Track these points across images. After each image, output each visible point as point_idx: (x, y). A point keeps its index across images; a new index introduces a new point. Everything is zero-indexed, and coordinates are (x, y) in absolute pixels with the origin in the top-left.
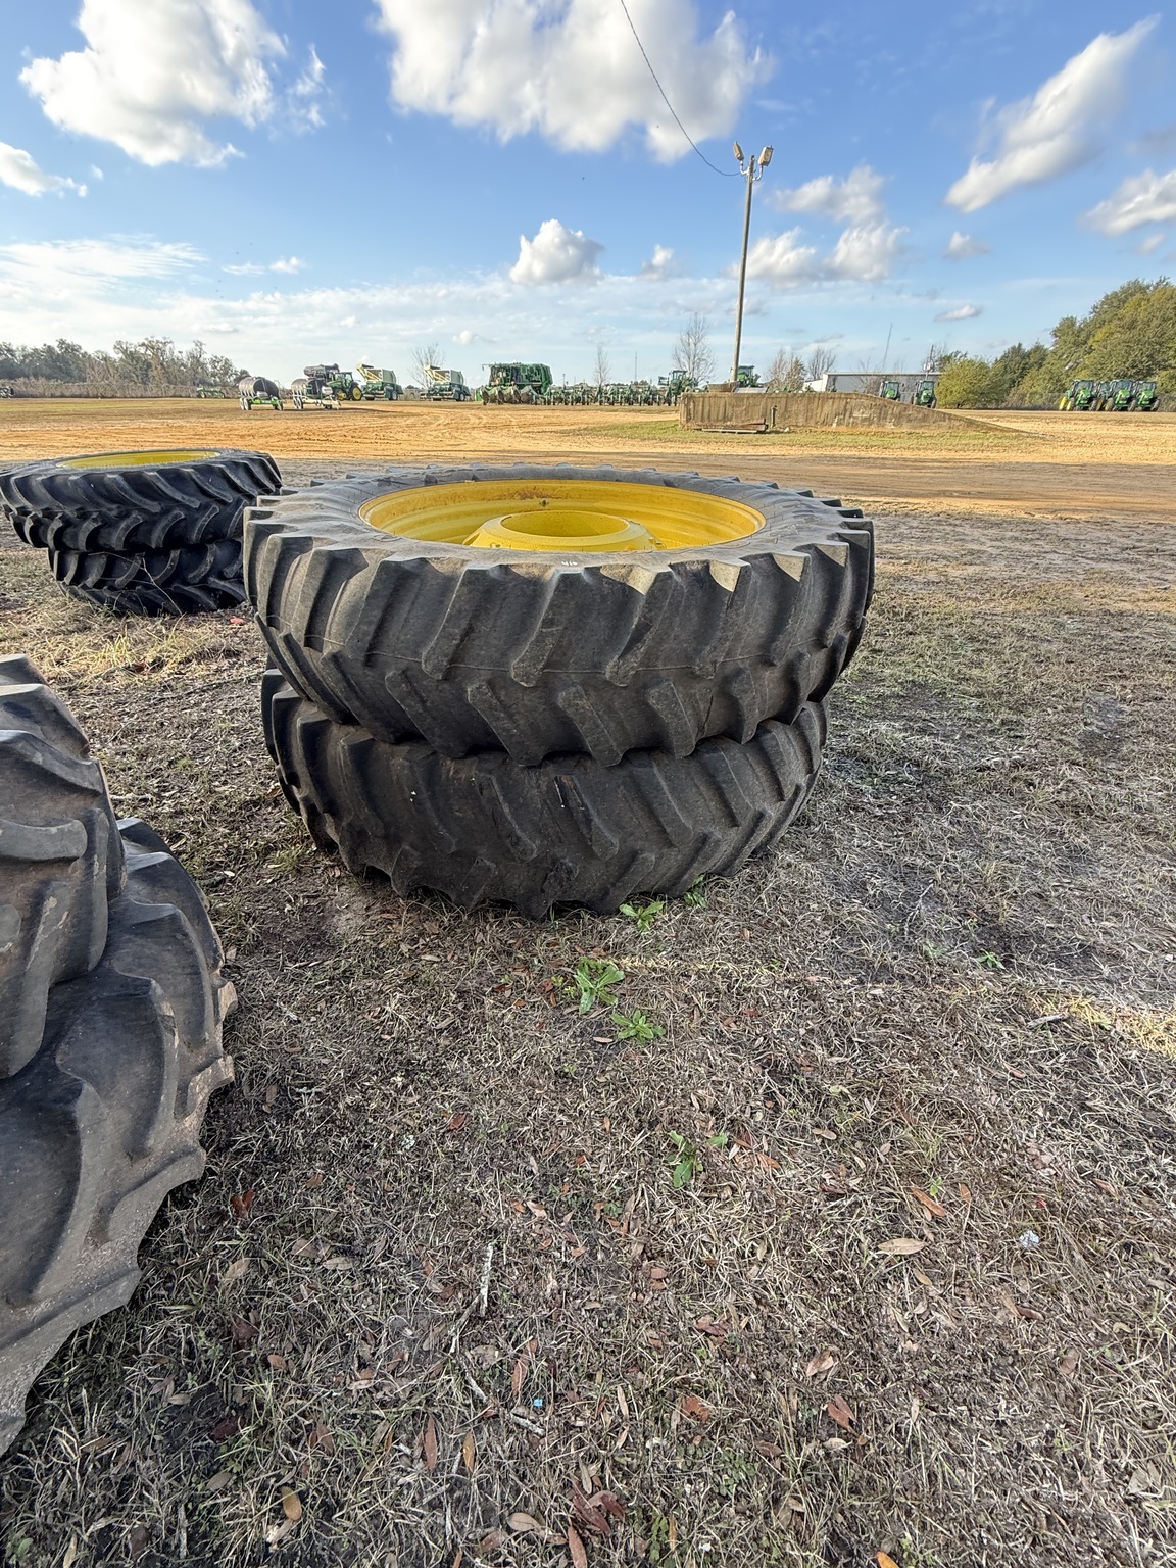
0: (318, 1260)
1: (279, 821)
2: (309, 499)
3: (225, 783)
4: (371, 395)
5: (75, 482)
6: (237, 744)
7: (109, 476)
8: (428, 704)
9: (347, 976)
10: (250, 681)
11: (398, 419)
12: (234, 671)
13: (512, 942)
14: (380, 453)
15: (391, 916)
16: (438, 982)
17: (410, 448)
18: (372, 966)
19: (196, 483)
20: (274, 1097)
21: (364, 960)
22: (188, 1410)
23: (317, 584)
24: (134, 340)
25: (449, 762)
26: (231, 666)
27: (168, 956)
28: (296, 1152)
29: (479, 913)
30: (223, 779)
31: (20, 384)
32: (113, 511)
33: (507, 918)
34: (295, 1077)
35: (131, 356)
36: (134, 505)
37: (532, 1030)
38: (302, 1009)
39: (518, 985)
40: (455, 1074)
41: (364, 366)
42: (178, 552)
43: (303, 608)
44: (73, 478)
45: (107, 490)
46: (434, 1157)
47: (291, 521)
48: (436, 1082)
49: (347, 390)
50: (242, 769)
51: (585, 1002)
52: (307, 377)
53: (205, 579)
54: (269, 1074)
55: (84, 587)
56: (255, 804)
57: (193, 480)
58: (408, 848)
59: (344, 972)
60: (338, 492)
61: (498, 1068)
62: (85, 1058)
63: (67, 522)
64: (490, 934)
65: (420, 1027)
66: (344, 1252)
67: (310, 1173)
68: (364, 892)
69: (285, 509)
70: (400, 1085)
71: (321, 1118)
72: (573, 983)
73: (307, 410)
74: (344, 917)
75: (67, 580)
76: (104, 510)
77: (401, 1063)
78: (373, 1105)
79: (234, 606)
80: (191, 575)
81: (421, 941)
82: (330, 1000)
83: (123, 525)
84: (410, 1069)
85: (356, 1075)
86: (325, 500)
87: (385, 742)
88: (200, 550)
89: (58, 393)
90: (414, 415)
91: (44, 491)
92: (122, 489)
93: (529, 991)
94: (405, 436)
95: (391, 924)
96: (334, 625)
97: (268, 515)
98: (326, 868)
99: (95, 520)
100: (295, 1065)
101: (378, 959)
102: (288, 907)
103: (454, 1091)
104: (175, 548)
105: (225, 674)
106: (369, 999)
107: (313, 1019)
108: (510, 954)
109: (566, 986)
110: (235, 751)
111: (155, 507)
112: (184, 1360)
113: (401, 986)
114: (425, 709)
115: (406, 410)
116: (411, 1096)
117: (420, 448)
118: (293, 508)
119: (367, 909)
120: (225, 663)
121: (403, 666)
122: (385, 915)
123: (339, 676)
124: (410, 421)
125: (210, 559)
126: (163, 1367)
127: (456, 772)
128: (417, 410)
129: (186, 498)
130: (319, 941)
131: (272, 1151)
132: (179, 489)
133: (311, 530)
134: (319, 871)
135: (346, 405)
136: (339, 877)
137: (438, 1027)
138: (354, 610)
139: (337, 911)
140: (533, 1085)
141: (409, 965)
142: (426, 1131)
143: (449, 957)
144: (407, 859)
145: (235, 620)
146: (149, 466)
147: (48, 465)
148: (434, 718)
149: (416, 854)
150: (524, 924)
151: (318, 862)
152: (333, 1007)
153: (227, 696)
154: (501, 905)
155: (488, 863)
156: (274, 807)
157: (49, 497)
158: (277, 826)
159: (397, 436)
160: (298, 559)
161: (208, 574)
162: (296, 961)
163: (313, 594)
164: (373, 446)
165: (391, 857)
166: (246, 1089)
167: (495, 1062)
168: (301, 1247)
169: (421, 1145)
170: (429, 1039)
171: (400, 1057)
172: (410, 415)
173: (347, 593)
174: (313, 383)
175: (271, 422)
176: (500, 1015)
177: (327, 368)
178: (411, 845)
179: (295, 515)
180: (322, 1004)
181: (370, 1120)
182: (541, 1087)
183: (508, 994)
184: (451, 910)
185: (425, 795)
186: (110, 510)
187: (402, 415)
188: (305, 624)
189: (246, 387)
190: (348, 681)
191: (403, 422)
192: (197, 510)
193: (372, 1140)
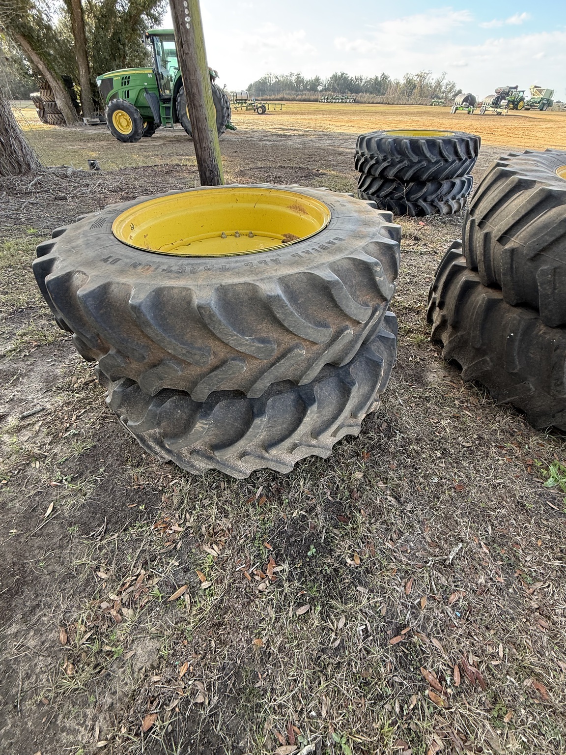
0: (385, 493)
1: (416, 321)
2: (529, 160)
3: (399, 296)
4: (530, 106)
5: (389, 143)
6: (408, 281)
7: (405, 141)
8: (556, 291)
9: (428, 399)
10: (421, 254)
11: (541, 124)
12: (415, 247)
13: (516, 430)
14: (523, 144)
15: (455, 385)
16: (469, 426)
17: (543, 143)
18: (439, 402)
19: (440, 148)
20: (385, 427)
21: (436, 397)
22: (333, 504)
23: (529, 207)
24: (413, 74)
25: (542, 326)
26: (415, 244)
27: (385, 353)
28: (389, 452)
29: (504, 408)
30: (399, 293)
31: (359, 96)
32: (398, 158)
33: (518, 418)
34: (395, 425)
35: (409, 82)
36: (408, 157)
37: (511, 475)
38: (405, 401)
39: (511, 452)
40: (464, 467)
41: (535, 87)
42: (413, 184)
43: (511, 219)
44: (390, 140)
45: (400, 148)
46: (444, 493)
47: (521, 170)
48: (455, 465)
49: (515, 104)
50: (408, 292)
51: (550, 482)
52: (496, 94)
53: (417, 200)
54: (386, 418)
55: (368, 194)
56: (410, 310)
57: (439, 146)
58: (488, 359)
59: (426, 397)
60: (544, 159)
61: (487, 480)
62: (356, 374)
63: (377, 162)
64: (505, 421)
65: (454, 439)
66: (396, 498)
67: (392, 462)
68: (445, 368)
69: (516, 164)
70: (438, 456)
71: (402, 446)
72: (547, 469)
73: (486, 115)
74: (432, 375)
75: (363, 189)
76: (394, 158)
77: (441, 448)
78: (424, 456)
79: (422, 216)
80: (412, 197)
81: (466, 404)
82: (417, 405)
83: (398, 166)
84: (445, 453)
85: (420, 440)
86: (538, 161)
87: (508, 303)
88: (423, 184)
89: (371, 102)
90: (553, 121)
91: (376, 145)
92: (407, 148)
93: (516, 458)
94: (542, 135)
95: (453, 389)
96: (523, 233)
97: (506, 165)
98: (431, 350)
99: (389, 162)
100: (396, 420)
101: (443, 401)
102: (410, 359)
103: (462, 474)
104: (412, 182)
105: (411, 248)
106: (434, 414)
107: (408, 408)
108: (512, 435)
109: (543, 468)
110: (406, 283)
111: (415, 159)
112: (335, 489)
113: (451, 418)
114: (553, 293)
115: (548, 117)
116: (442, 463)
117: (551, 143)
118: (521, 164)
119: (444, 377)
120: (412, 242)
121: (556, 265)
122: (452, 384)
123: (509, 261)
124: (551, 124)
125: (425, 190)
126: (329, 486)
127: (545, 333)
128: (557, 118)
129: (432, 156)
130: (418, 379)
131: (380, 445)
132: (430, 151)
133: (536, 177)
134: (428, 350)
135: (511, 112)
136: (436, 357)
137: (463, 444)
138: (545, 226)
139: (430, 371)
140: (503, 499)
141: (457, 411)
142: (443, 481)
143: (478, 418)
144: (483, 364)
145: (421, 223)
146: (422, 137)
147: (380, 133)
148: (554, 300)
149: (491, 364)
150: (526, 425)
151: (428, 346)
152: (418, 408)
153: (409, 258)
154: (518, 410)
155: (531, 386)
156: (417, 314)
157: (376, 148)
158: (415, 323)
159: (537, 135)
160: (521, 192)
161: (419, 198)
162: (407, 382)
163: (523, 213)
164: (519, 139)
165: (473, 359)
166: (376, 418)
167: (487, 476)
168: (381, 485)
169: (439, 485)
170: (457, 447)
171: (441, 445)
172: (550, 121)
173: (546, 216)
174: (498, 98)
175: (463, 121)
176: (497, 458)
177: (511, 88)
178: (491, 359)
179: (523, 167)
180: (413, 405)
181: (421, 460)
182: (507, 502)
183: (504, 452)
184: (488, 398)
185: (519, 337)
186: (397, 158)
187: (545, 120)
188: (506, 229)
189: (459, 99)
190: (512, 265)
191: (544, 125)
192: (433, 163)
193: (419, 468)
